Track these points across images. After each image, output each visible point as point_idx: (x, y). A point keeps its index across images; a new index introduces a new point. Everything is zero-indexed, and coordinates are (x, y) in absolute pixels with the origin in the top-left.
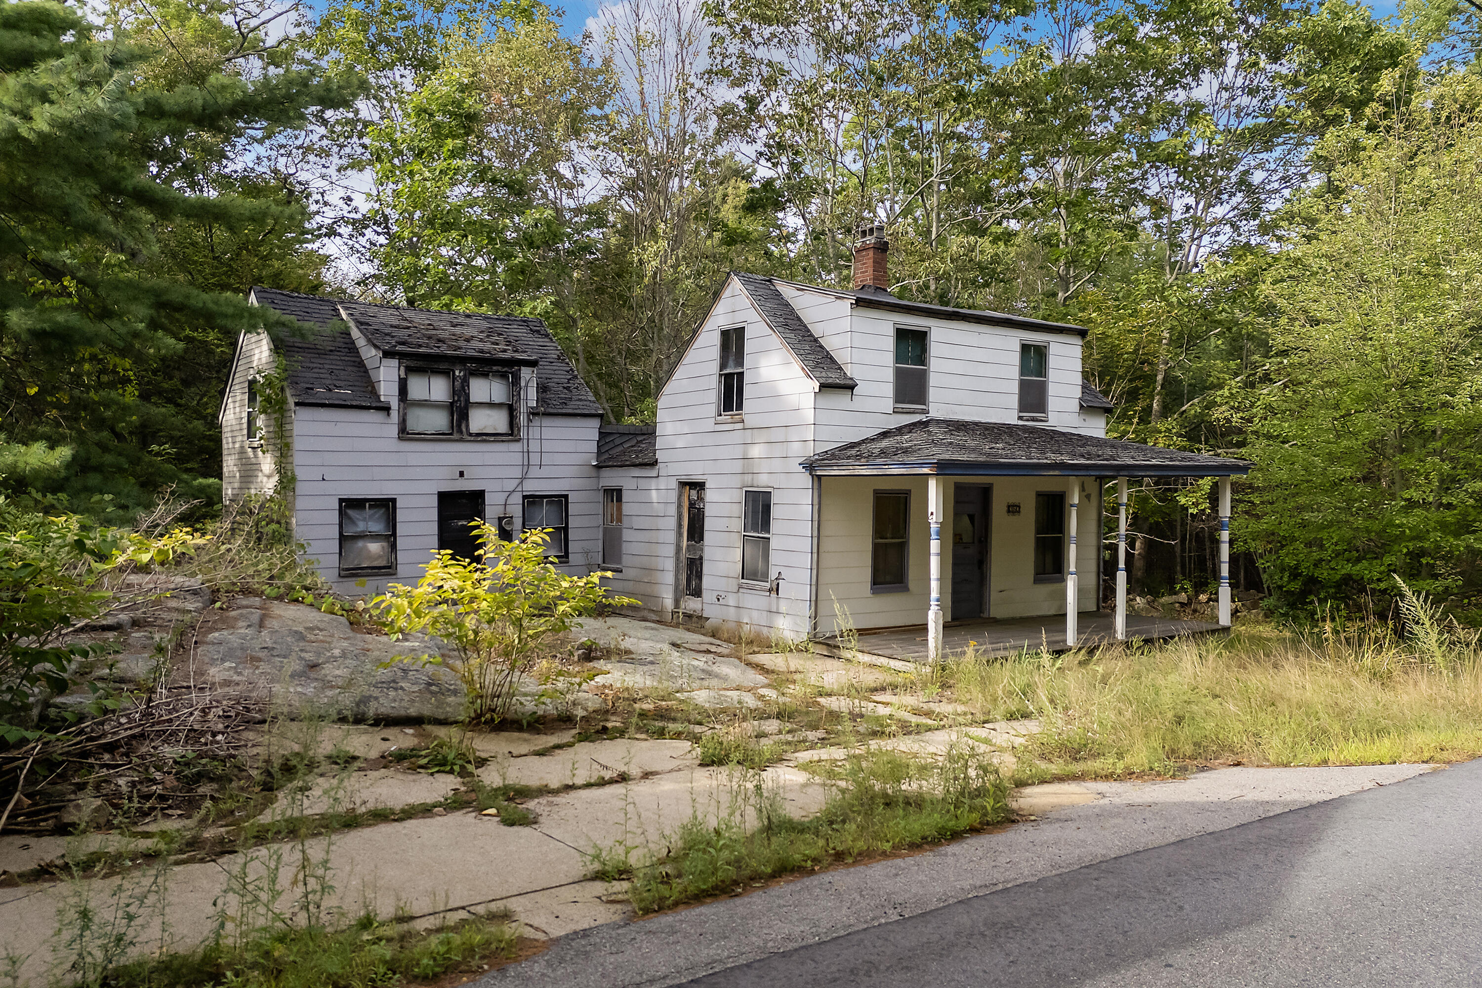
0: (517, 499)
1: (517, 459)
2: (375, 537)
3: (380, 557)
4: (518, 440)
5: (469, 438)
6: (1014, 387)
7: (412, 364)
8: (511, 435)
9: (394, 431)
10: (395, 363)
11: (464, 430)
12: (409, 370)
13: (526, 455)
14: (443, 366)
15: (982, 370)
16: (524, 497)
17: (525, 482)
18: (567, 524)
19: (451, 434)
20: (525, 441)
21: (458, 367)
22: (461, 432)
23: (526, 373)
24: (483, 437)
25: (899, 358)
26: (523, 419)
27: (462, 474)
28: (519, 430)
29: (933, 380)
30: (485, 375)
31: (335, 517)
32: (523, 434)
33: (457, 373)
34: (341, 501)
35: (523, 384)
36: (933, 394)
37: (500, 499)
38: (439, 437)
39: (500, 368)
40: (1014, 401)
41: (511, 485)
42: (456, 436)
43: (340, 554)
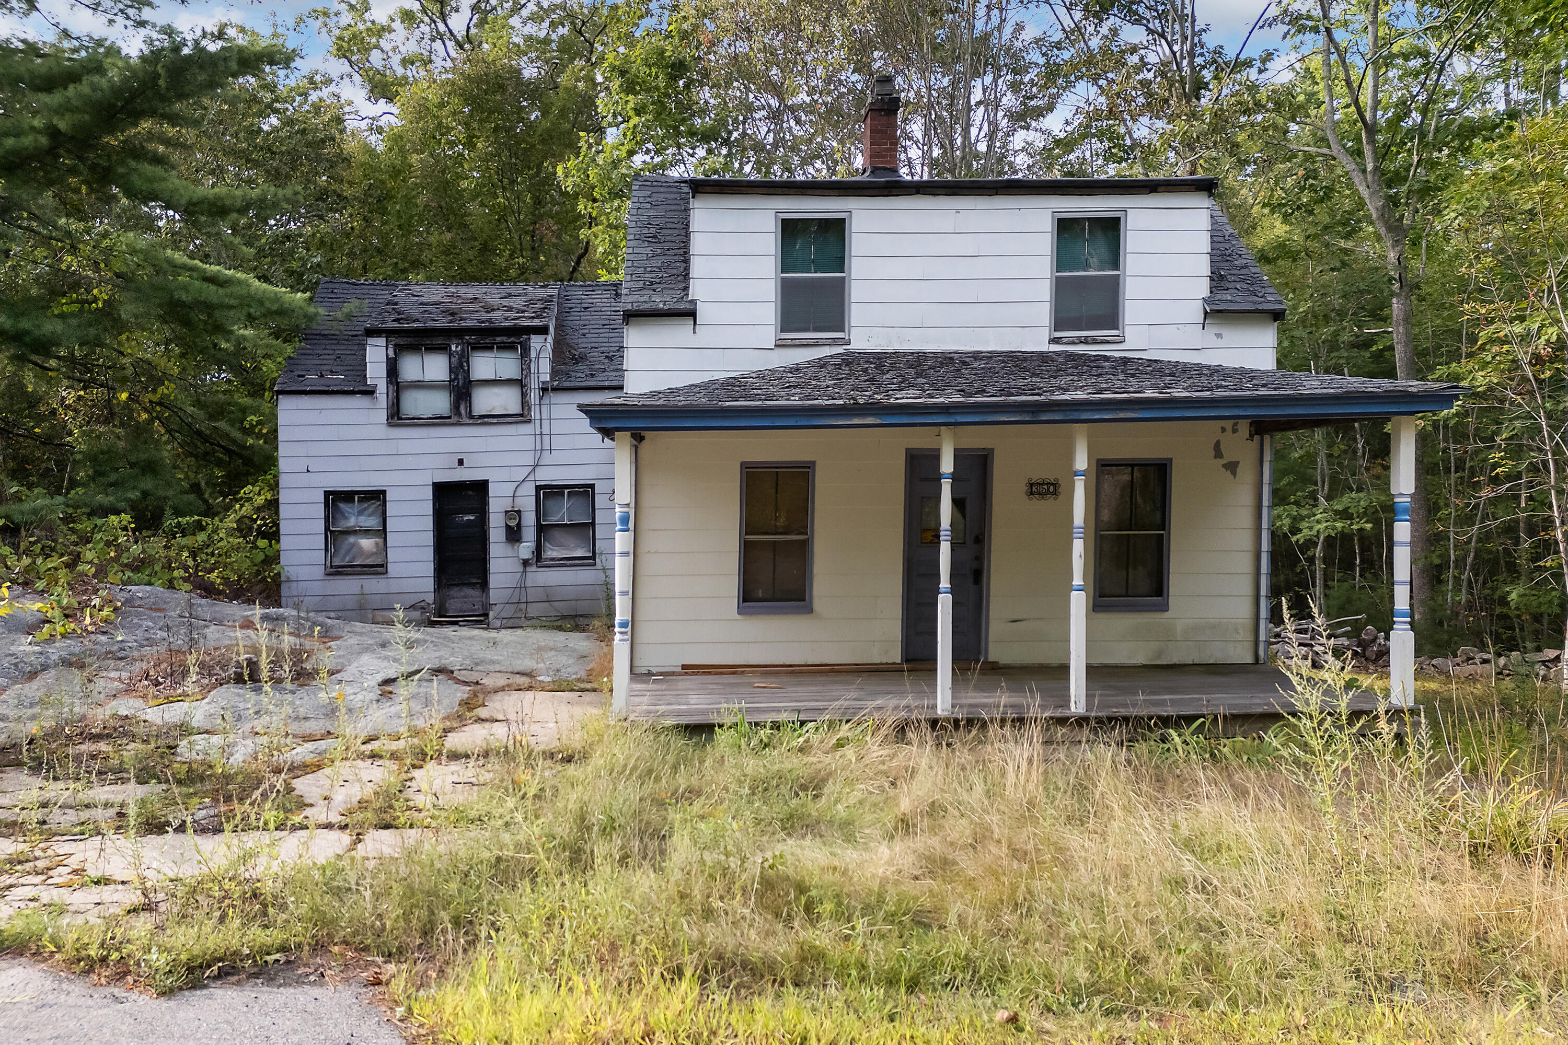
0: (529, 490)
1: (528, 443)
2: (367, 532)
3: (373, 554)
4: (529, 421)
5: (468, 421)
6: (1044, 291)
7: (401, 341)
8: (522, 415)
9: (382, 416)
10: (382, 341)
11: (463, 412)
12: (400, 349)
13: (538, 437)
14: (438, 341)
15: (963, 269)
16: (538, 488)
17: (538, 470)
18: (594, 519)
19: (449, 417)
20: (538, 422)
21: (455, 341)
22: (459, 414)
23: (536, 341)
24: (487, 419)
25: (786, 265)
26: (534, 397)
27: (461, 462)
28: (530, 409)
29: (857, 292)
30: (489, 348)
31: (320, 511)
32: (534, 413)
33: (453, 348)
34: (327, 494)
35: (533, 354)
36: (856, 314)
37: (509, 489)
38: (438, 421)
39: (505, 339)
40: (1043, 314)
41: (521, 474)
42: (454, 419)
43: (326, 550)
